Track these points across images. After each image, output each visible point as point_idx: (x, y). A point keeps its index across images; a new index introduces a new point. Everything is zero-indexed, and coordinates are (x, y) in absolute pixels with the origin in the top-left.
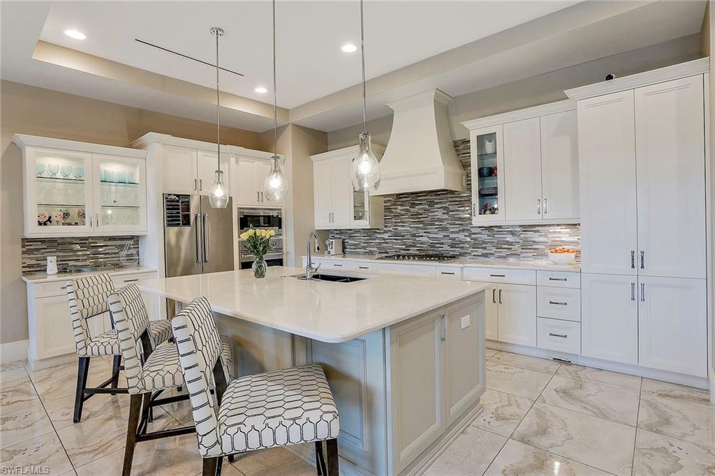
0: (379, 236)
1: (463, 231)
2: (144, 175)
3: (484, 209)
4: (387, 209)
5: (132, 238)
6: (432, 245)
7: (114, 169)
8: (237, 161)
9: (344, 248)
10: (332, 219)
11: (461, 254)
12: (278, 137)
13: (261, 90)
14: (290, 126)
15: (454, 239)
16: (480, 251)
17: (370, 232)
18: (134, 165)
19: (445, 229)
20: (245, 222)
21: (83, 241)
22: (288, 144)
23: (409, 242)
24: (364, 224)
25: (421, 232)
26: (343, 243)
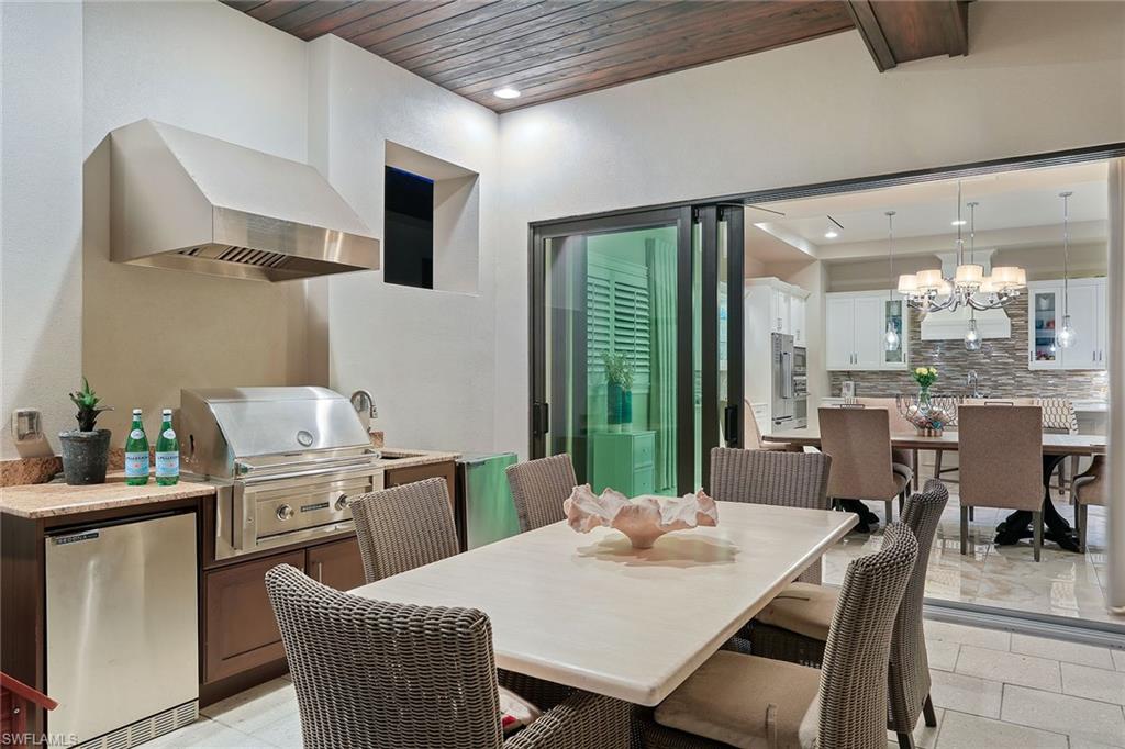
0: (902, 378)
1: (1007, 374)
3: (1040, 356)
13: (830, 235)
15: (996, 381)
16: (1025, 393)
19: (987, 372)
25: (957, 375)
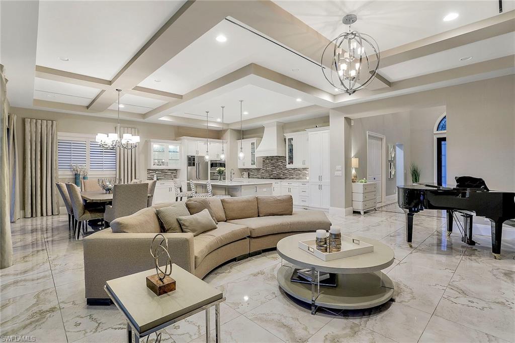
0: (261, 171)
2: (180, 149)
4: (264, 161)
5: (175, 170)
6: (277, 175)
7: (171, 147)
8: (210, 144)
9: (249, 175)
10: (244, 165)
11: (286, 178)
12: (224, 133)
13: (219, 120)
14: (229, 130)
16: (292, 177)
17: (258, 170)
18: (177, 146)
20: (212, 165)
21: (162, 170)
22: (228, 136)
23: (271, 173)
24: (254, 167)
25: (274, 170)
26: (249, 174)
